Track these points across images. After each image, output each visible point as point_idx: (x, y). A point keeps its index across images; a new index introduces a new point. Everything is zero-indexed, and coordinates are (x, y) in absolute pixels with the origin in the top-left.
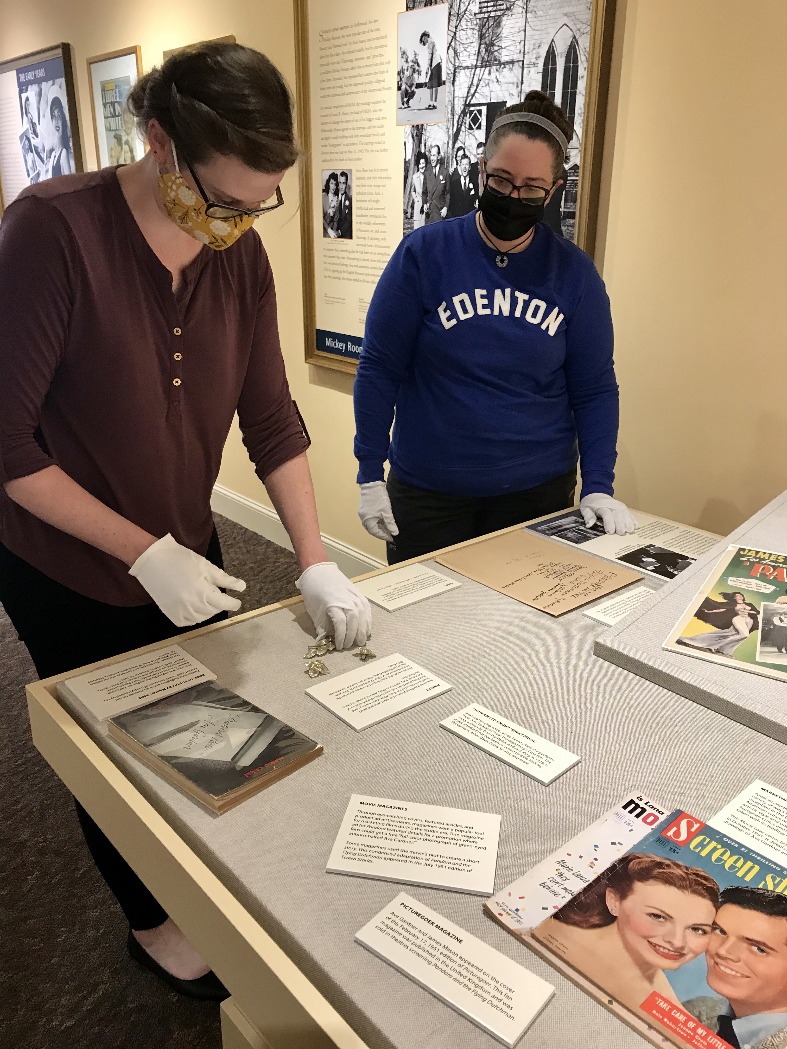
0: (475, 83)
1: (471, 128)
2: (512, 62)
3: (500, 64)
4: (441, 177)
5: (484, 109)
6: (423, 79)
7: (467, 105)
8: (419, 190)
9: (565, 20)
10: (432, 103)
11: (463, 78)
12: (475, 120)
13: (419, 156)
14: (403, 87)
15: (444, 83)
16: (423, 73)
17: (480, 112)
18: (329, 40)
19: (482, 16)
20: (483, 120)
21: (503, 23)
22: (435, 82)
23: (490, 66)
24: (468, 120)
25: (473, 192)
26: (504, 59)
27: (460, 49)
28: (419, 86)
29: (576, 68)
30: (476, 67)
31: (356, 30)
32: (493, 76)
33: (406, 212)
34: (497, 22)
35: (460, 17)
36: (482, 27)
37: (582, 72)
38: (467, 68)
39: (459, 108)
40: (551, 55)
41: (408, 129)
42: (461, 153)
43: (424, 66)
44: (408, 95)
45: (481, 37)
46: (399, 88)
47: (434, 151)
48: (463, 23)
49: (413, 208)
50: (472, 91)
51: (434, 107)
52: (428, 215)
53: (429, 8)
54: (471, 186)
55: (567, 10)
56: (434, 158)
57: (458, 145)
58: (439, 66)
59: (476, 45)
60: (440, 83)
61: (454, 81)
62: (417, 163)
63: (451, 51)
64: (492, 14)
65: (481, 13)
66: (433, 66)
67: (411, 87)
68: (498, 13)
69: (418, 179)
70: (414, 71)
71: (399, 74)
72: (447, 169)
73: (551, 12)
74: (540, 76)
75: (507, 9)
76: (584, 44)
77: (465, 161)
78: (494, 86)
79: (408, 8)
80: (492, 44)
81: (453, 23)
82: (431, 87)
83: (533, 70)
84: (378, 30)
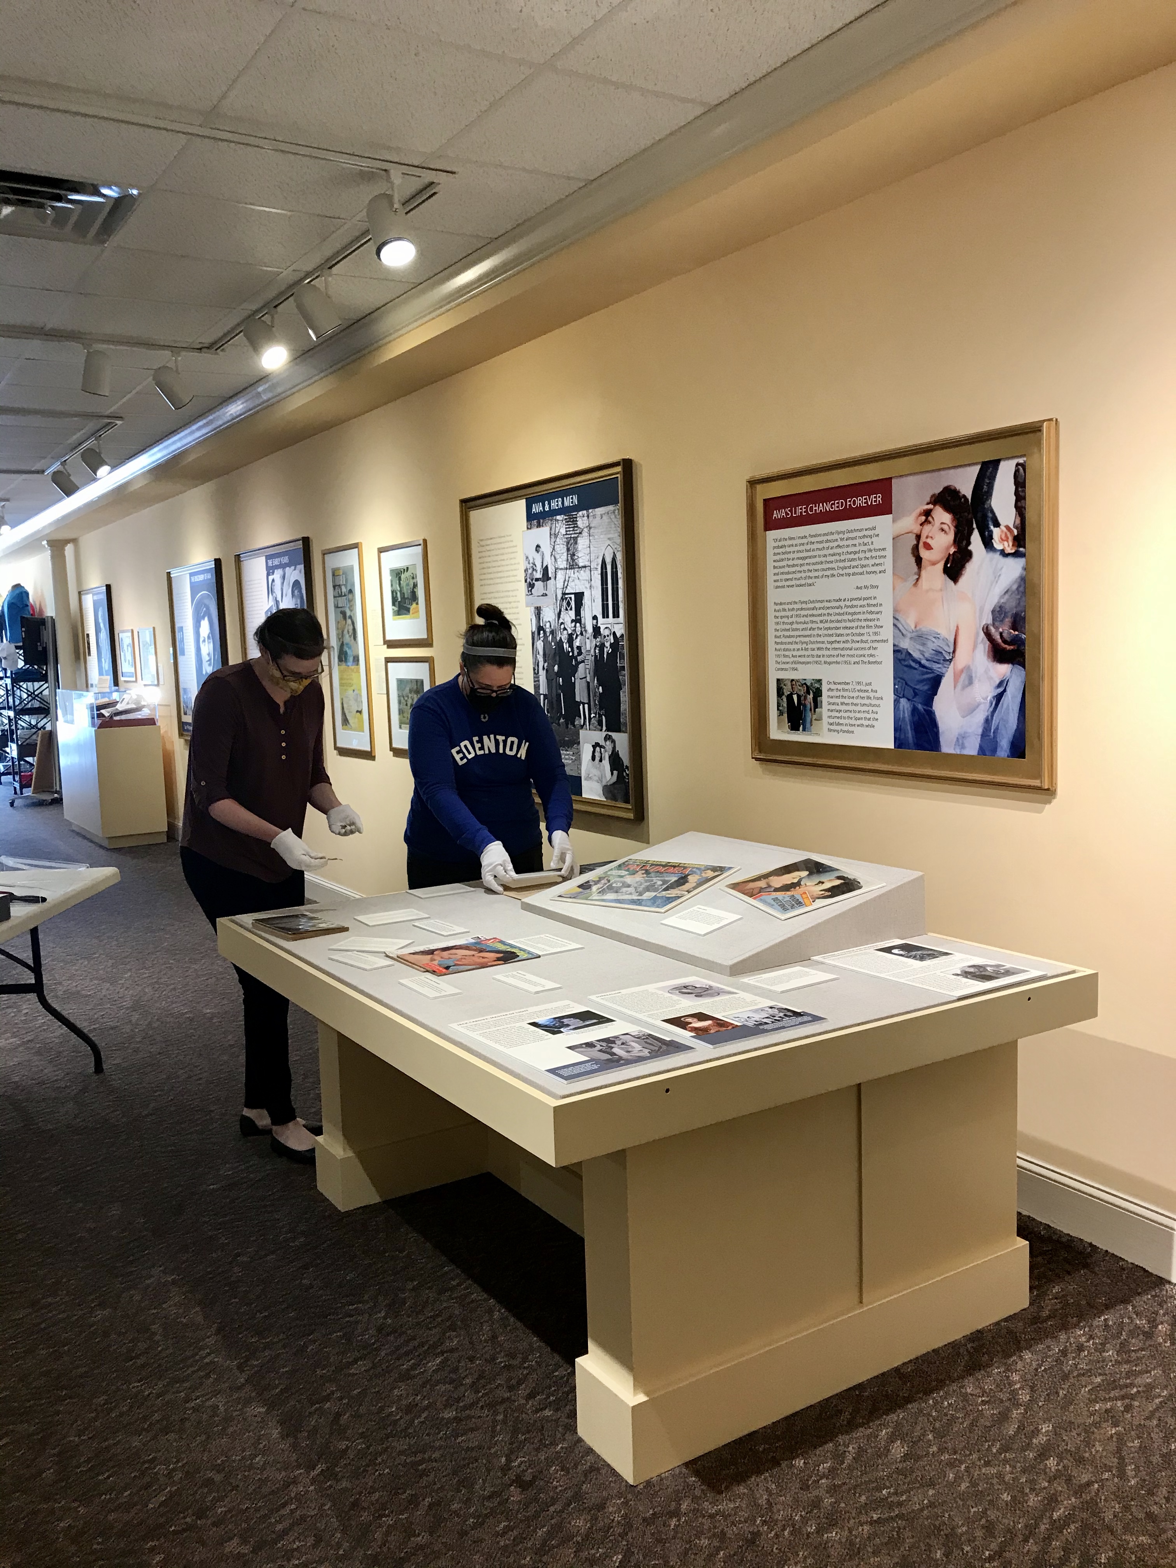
0: (567, 579)
1: (567, 609)
2: (585, 567)
3: (579, 568)
4: (553, 644)
5: (573, 596)
6: (539, 575)
7: (564, 594)
8: (541, 653)
9: (609, 542)
10: (545, 592)
11: (560, 574)
12: (569, 604)
13: (540, 628)
14: (528, 581)
15: (550, 578)
16: (539, 571)
17: (571, 598)
18: (483, 546)
19: (567, 536)
20: (573, 604)
21: (579, 541)
22: (546, 579)
23: (574, 568)
24: (565, 603)
25: (571, 654)
26: (581, 564)
27: (557, 556)
28: (537, 580)
29: (617, 572)
30: (566, 569)
31: (499, 540)
32: (577, 574)
33: (534, 669)
34: (575, 539)
35: (556, 536)
36: (568, 543)
37: (620, 575)
38: (561, 569)
39: (559, 596)
40: (604, 563)
41: (533, 609)
42: (562, 626)
43: (539, 567)
44: (531, 586)
45: (568, 550)
46: (526, 581)
47: (548, 625)
48: (558, 540)
49: (538, 666)
50: (566, 585)
51: (546, 595)
52: (547, 671)
53: (539, 529)
54: (570, 650)
55: (610, 536)
56: (548, 630)
57: (561, 621)
58: (547, 567)
59: (565, 554)
60: (549, 579)
61: (555, 577)
62: (539, 634)
63: (553, 557)
64: (573, 536)
65: (566, 534)
66: (544, 567)
67: (532, 580)
68: (576, 535)
69: (540, 645)
70: (533, 570)
71: (525, 571)
72: (556, 638)
73: (602, 536)
74: (600, 576)
75: (580, 533)
76: (619, 557)
77: (565, 632)
78: (577, 581)
79: (528, 528)
80: (574, 555)
81: (553, 540)
82: (543, 581)
83: (596, 572)
84: (512, 541)
